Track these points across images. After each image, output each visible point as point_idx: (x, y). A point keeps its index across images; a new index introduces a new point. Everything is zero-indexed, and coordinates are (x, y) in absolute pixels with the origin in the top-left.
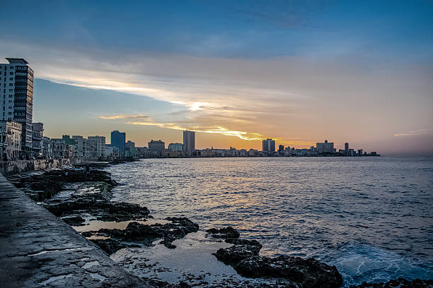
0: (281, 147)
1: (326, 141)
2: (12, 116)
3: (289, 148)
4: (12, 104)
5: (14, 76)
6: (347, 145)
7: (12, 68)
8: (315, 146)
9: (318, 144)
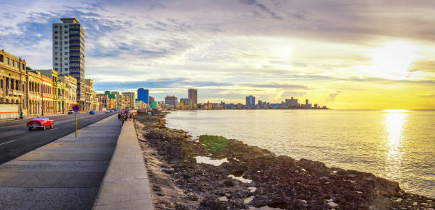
0: (260, 102)
1: (292, 98)
2: (68, 72)
3: (265, 103)
4: (68, 61)
5: (68, 34)
6: (307, 101)
7: (66, 27)
8: (284, 101)
9: (286, 100)
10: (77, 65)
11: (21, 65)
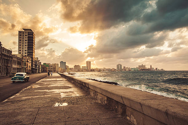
0: (124, 67)
1: (142, 65)
2: (27, 54)
3: (127, 68)
4: (27, 49)
5: (27, 37)
6: (151, 66)
7: (26, 33)
8: (138, 67)
9: (139, 66)
10: (31, 51)
11: (2, 50)
